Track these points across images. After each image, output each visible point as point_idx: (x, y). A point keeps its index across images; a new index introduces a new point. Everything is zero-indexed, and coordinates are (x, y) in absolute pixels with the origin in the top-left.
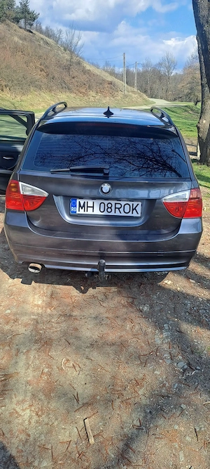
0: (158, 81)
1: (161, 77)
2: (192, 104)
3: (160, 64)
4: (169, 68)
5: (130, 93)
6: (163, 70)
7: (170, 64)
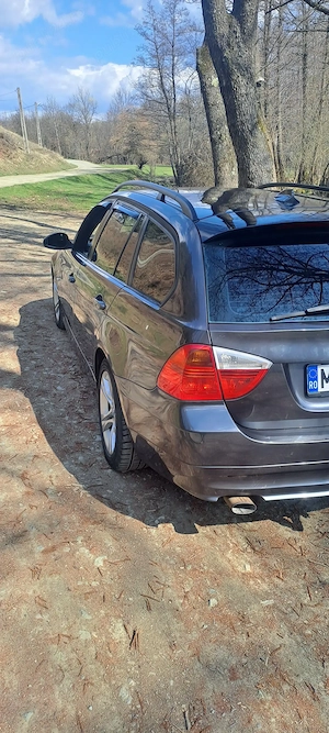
0: (71, 132)
1: (75, 126)
2: (134, 167)
3: (71, 106)
4: (85, 112)
5: (37, 153)
6: (76, 115)
7: (88, 106)
